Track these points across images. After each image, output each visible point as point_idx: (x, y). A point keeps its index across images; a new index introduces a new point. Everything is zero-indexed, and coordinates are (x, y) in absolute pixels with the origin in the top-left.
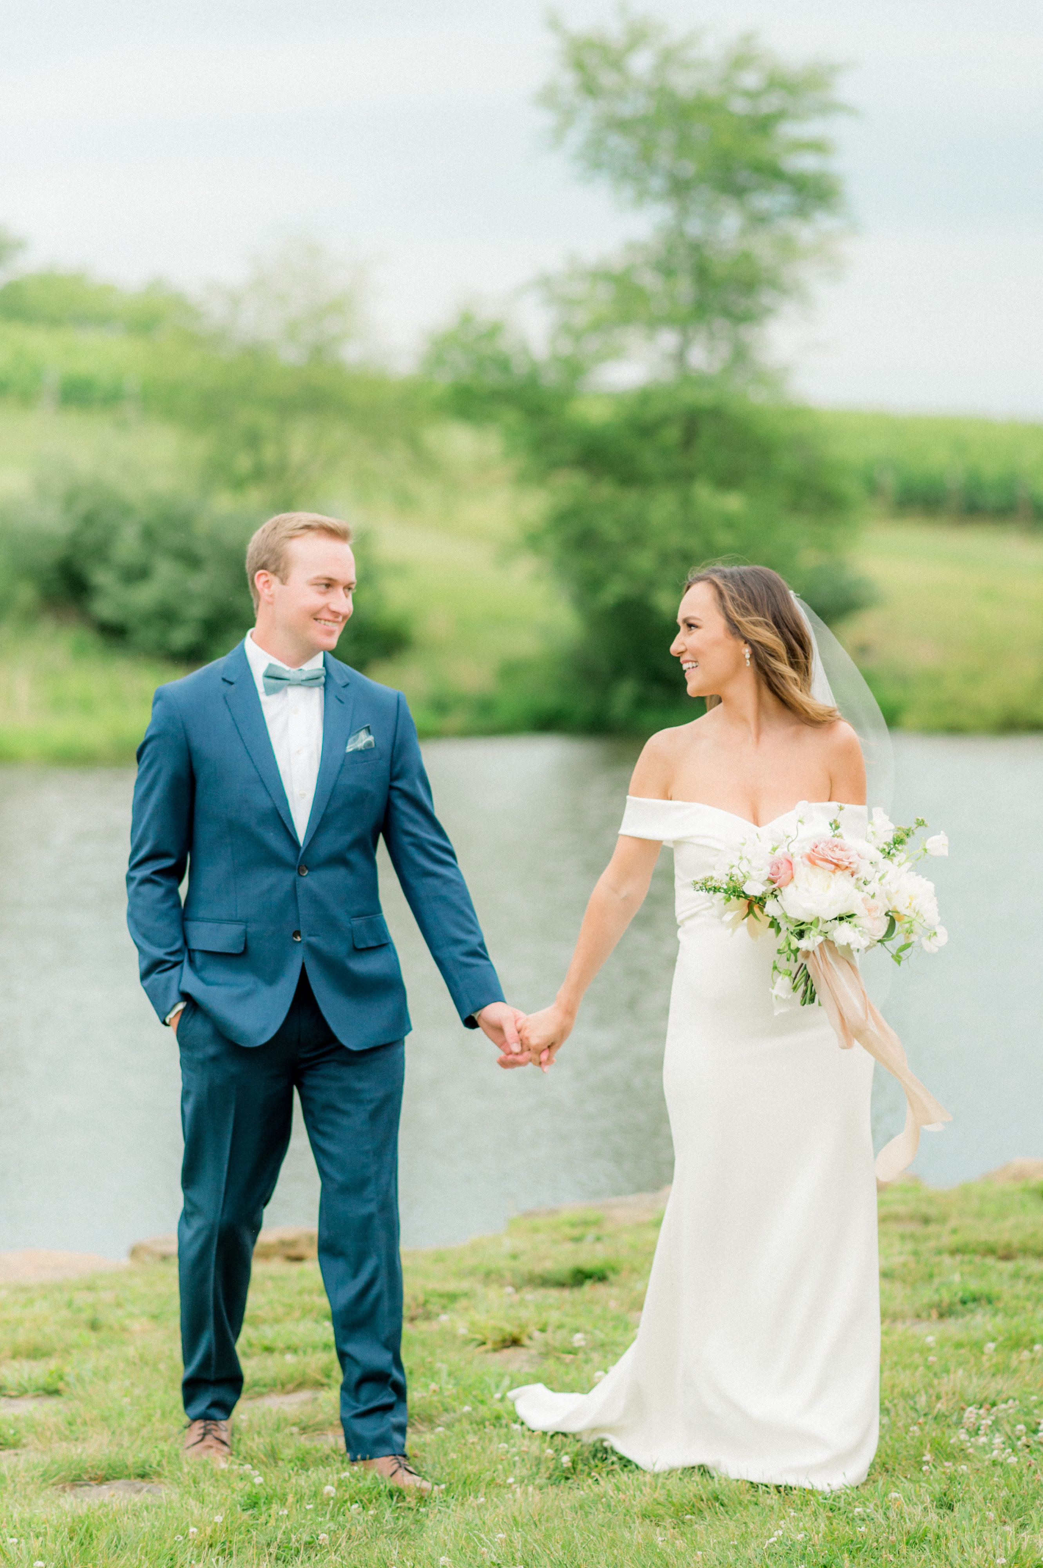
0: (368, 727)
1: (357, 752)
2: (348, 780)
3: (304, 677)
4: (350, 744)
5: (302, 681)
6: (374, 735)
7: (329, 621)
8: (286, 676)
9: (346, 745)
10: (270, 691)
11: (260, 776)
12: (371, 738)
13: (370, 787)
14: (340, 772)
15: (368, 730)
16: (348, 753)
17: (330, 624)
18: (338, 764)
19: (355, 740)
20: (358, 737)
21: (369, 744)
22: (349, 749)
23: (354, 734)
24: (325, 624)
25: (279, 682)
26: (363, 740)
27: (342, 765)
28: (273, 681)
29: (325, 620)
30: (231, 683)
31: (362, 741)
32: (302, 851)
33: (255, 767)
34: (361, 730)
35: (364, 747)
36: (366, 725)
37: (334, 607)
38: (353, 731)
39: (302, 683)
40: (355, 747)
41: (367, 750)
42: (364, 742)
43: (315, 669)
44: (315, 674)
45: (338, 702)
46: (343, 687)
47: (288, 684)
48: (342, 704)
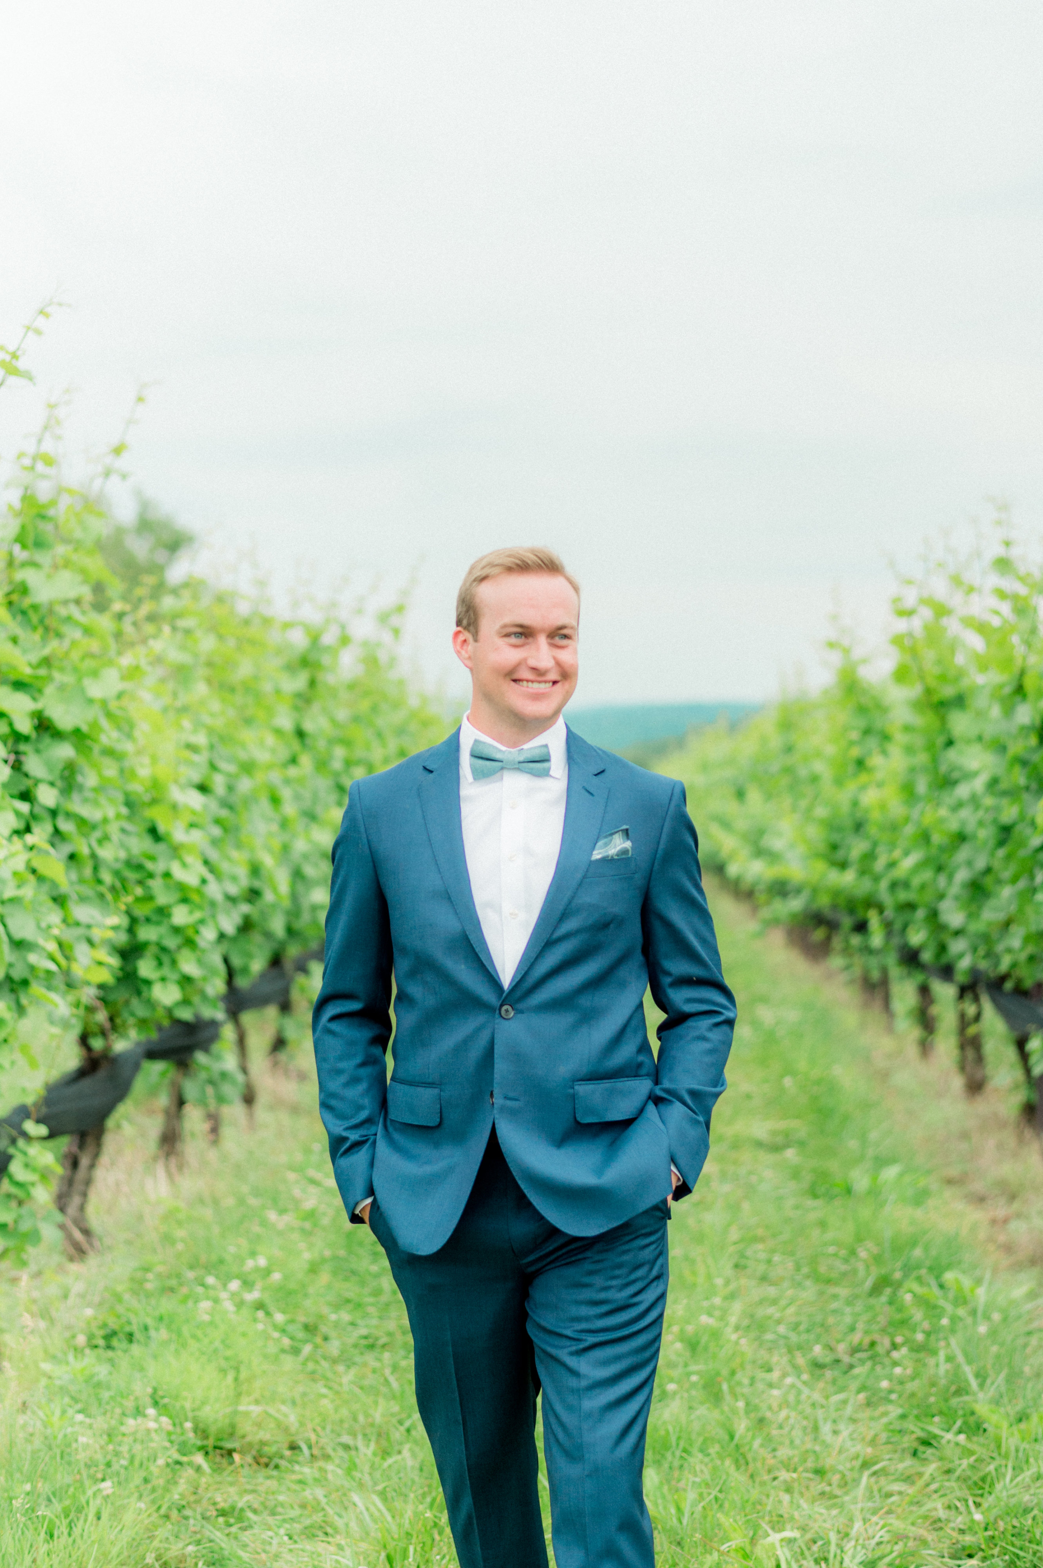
0: (627, 830)
1: (605, 860)
2: (589, 897)
3: (522, 759)
4: (598, 850)
5: (519, 762)
6: (631, 842)
7: (532, 682)
8: (498, 756)
9: (592, 851)
10: (479, 775)
12: (628, 844)
13: (617, 909)
14: (580, 885)
15: (626, 833)
16: (594, 861)
17: (536, 685)
18: (579, 876)
19: (606, 845)
20: (610, 841)
21: (625, 851)
22: (597, 855)
23: (606, 837)
24: (528, 687)
25: (490, 763)
26: (618, 845)
27: (584, 877)
28: (481, 762)
29: (528, 681)
30: (431, 772)
31: (615, 847)
32: (504, 995)
34: (616, 832)
35: (617, 855)
36: (625, 827)
37: (532, 663)
38: (604, 833)
39: (520, 766)
40: (606, 854)
41: (619, 860)
42: (618, 848)
43: (535, 748)
44: (536, 754)
45: (587, 794)
46: (596, 775)
47: (502, 768)
48: (591, 797)
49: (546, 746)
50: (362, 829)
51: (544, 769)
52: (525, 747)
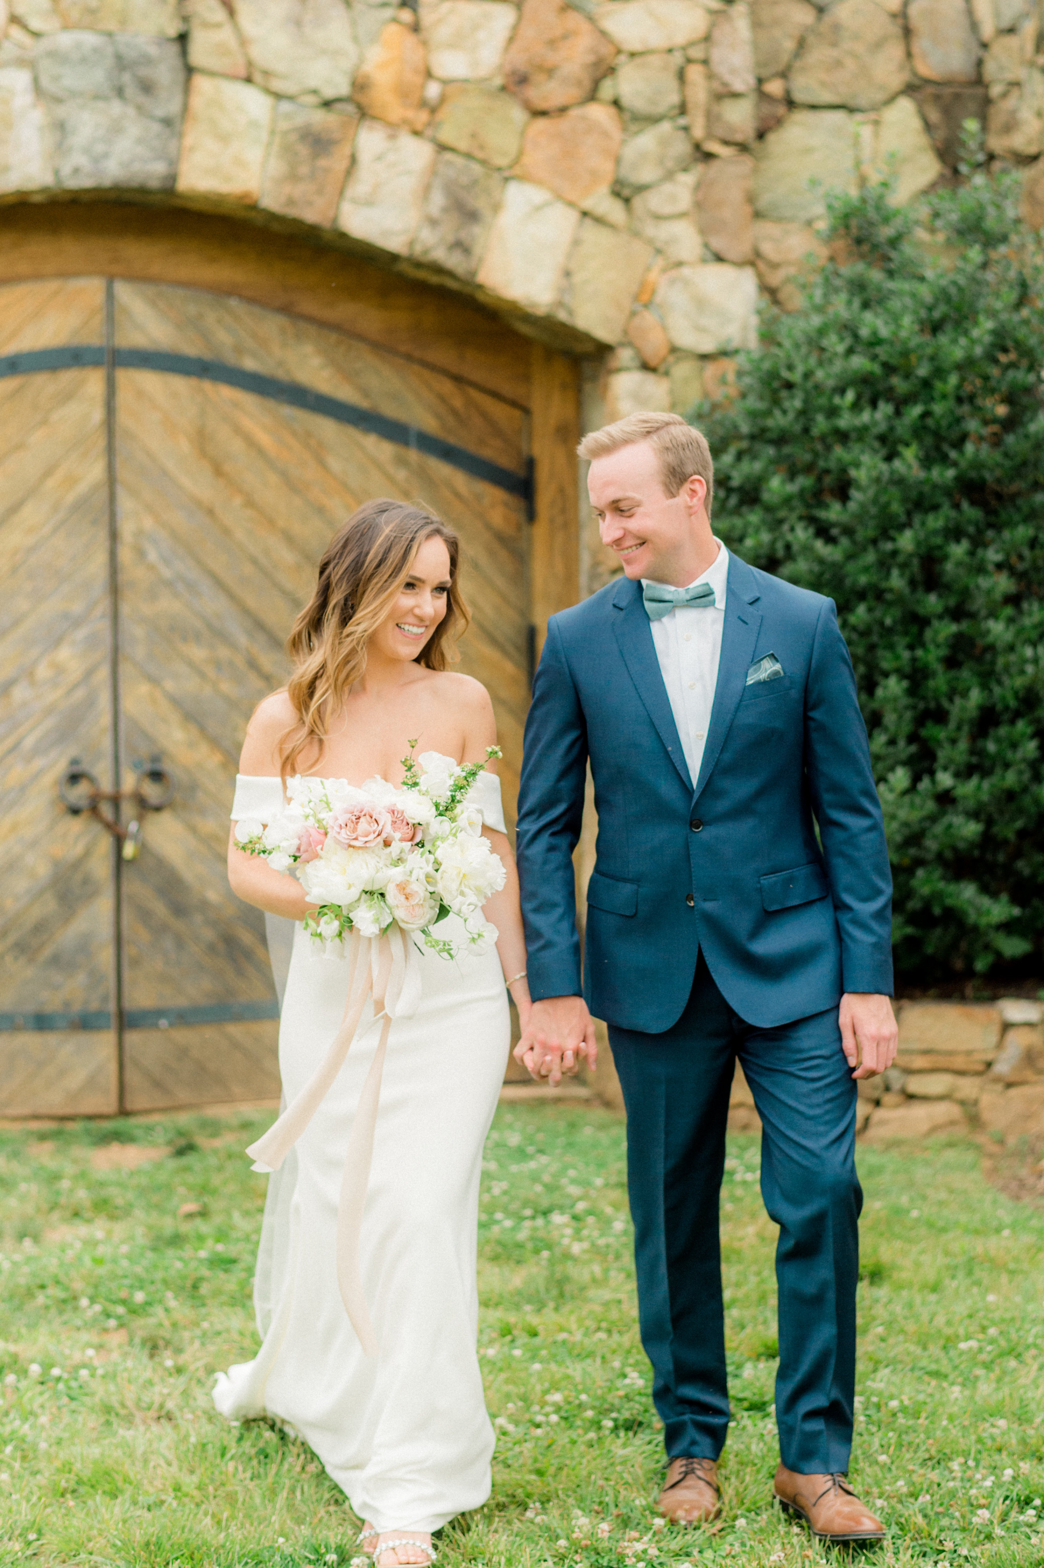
0: (774, 654)
1: (759, 683)
2: (748, 717)
3: (688, 597)
4: (752, 676)
5: (687, 601)
6: (782, 663)
9: (746, 677)
11: (649, 715)
12: (777, 667)
13: (778, 724)
14: (739, 710)
15: (775, 657)
16: (749, 686)
18: (736, 700)
19: (758, 671)
20: (760, 667)
21: (776, 673)
22: (750, 681)
23: (757, 664)
25: (661, 605)
26: (768, 669)
27: (742, 701)
28: (654, 604)
30: (621, 609)
31: (766, 671)
33: (644, 705)
34: (766, 658)
35: (770, 677)
36: (772, 652)
38: (756, 661)
39: (689, 603)
40: (758, 679)
41: (771, 681)
42: (768, 672)
43: (698, 587)
44: (701, 591)
45: (741, 623)
46: (750, 604)
47: (674, 607)
48: (744, 625)
49: (707, 584)
50: (564, 660)
51: (710, 602)
52: (691, 586)
